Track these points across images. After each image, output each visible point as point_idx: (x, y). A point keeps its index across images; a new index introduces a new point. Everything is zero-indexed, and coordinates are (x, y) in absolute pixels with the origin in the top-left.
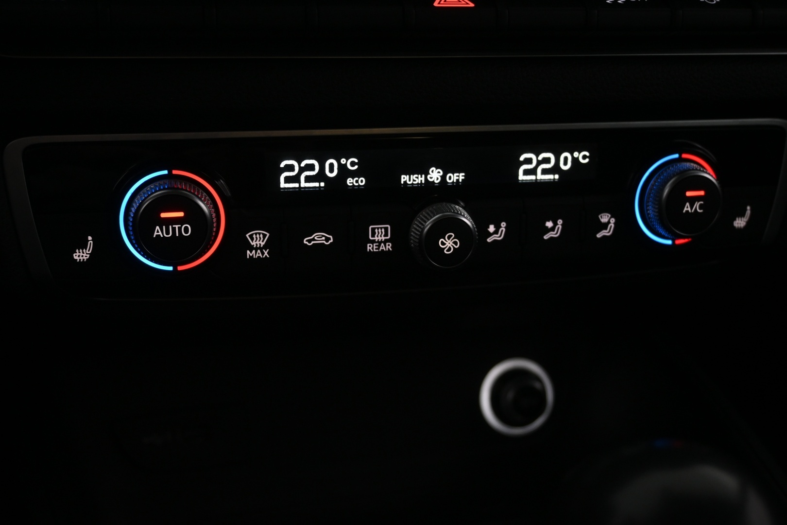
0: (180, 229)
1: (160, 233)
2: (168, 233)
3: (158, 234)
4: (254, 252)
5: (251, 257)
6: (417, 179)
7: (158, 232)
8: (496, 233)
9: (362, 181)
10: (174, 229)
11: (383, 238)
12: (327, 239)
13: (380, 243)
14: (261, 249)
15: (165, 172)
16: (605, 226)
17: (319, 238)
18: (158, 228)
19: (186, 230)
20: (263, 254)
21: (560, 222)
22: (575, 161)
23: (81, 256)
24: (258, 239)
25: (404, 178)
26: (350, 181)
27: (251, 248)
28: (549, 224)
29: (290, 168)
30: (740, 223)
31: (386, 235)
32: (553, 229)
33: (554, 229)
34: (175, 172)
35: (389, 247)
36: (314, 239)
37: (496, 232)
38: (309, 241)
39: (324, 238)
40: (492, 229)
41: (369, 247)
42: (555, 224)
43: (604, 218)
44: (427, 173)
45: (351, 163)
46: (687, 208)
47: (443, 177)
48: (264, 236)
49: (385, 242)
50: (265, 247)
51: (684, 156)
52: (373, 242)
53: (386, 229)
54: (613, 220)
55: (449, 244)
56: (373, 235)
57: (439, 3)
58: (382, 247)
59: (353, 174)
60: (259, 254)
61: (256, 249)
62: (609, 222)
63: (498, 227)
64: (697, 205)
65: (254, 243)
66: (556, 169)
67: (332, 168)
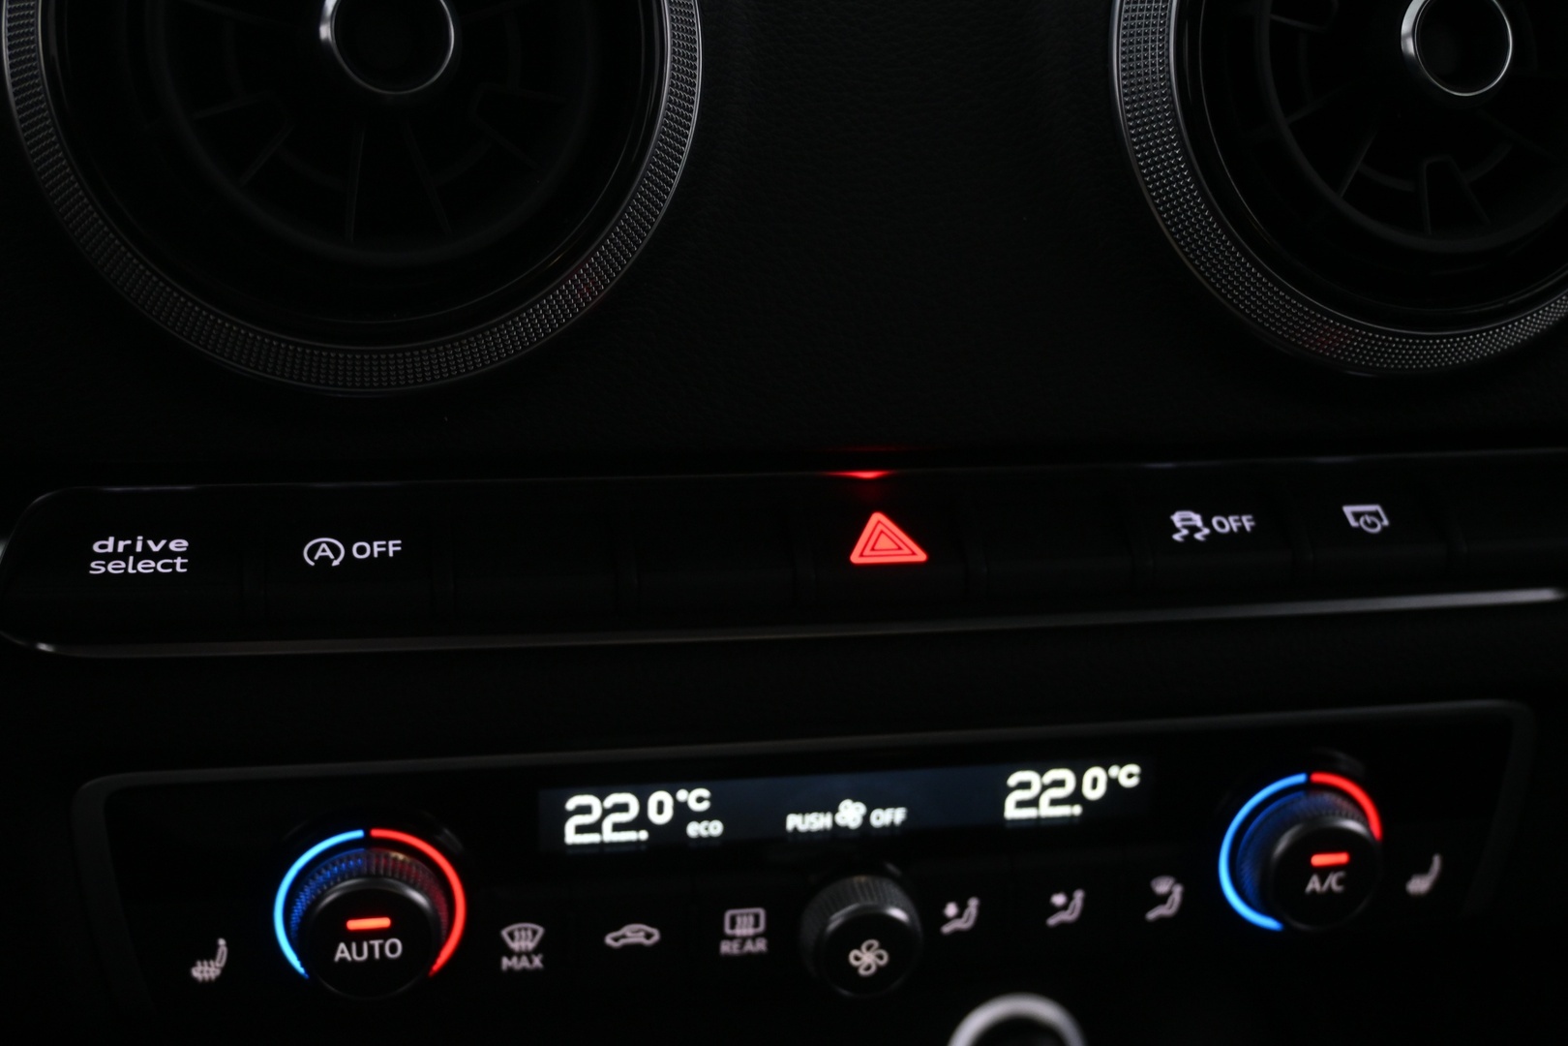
0: (382, 947)
1: (347, 955)
2: (360, 953)
3: (343, 955)
4: (515, 959)
5: (510, 970)
6: (817, 822)
7: (342, 952)
8: (959, 917)
9: (716, 828)
10: (371, 949)
11: (750, 931)
12: (648, 936)
13: (744, 940)
14: (529, 954)
15: (358, 834)
16: (1163, 899)
17: (635, 934)
18: (342, 946)
19: (393, 948)
20: (531, 961)
21: (1079, 895)
22: (1113, 783)
23: (205, 971)
24: (523, 938)
25: (794, 822)
26: (694, 829)
27: (510, 953)
28: (1059, 899)
29: (585, 810)
30: (1419, 885)
31: (756, 925)
32: (1065, 907)
33: (1067, 907)
34: (376, 833)
35: (761, 945)
36: (624, 937)
37: (959, 915)
38: (616, 939)
39: (642, 934)
40: (951, 910)
41: (726, 947)
42: (1070, 898)
43: (1162, 886)
44: (834, 810)
45: (696, 798)
46: (1314, 884)
47: (866, 818)
48: (535, 933)
49: (754, 938)
50: (536, 951)
51: (1318, 777)
52: (732, 938)
53: (757, 917)
54: (1178, 890)
55: (867, 958)
56: (733, 925)
57: (861, 555)
58: (749, 947)
59: (700, 817)
60: (524, 963)
61: (519, 955)
62: (1170, 893)
63: (962, 907)
64: (1332, 880)
65: (515, 946)
66: (1076, 797)
67: (661, 807)
